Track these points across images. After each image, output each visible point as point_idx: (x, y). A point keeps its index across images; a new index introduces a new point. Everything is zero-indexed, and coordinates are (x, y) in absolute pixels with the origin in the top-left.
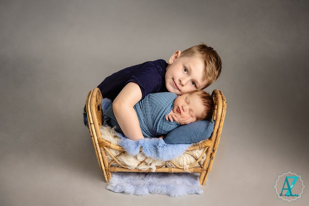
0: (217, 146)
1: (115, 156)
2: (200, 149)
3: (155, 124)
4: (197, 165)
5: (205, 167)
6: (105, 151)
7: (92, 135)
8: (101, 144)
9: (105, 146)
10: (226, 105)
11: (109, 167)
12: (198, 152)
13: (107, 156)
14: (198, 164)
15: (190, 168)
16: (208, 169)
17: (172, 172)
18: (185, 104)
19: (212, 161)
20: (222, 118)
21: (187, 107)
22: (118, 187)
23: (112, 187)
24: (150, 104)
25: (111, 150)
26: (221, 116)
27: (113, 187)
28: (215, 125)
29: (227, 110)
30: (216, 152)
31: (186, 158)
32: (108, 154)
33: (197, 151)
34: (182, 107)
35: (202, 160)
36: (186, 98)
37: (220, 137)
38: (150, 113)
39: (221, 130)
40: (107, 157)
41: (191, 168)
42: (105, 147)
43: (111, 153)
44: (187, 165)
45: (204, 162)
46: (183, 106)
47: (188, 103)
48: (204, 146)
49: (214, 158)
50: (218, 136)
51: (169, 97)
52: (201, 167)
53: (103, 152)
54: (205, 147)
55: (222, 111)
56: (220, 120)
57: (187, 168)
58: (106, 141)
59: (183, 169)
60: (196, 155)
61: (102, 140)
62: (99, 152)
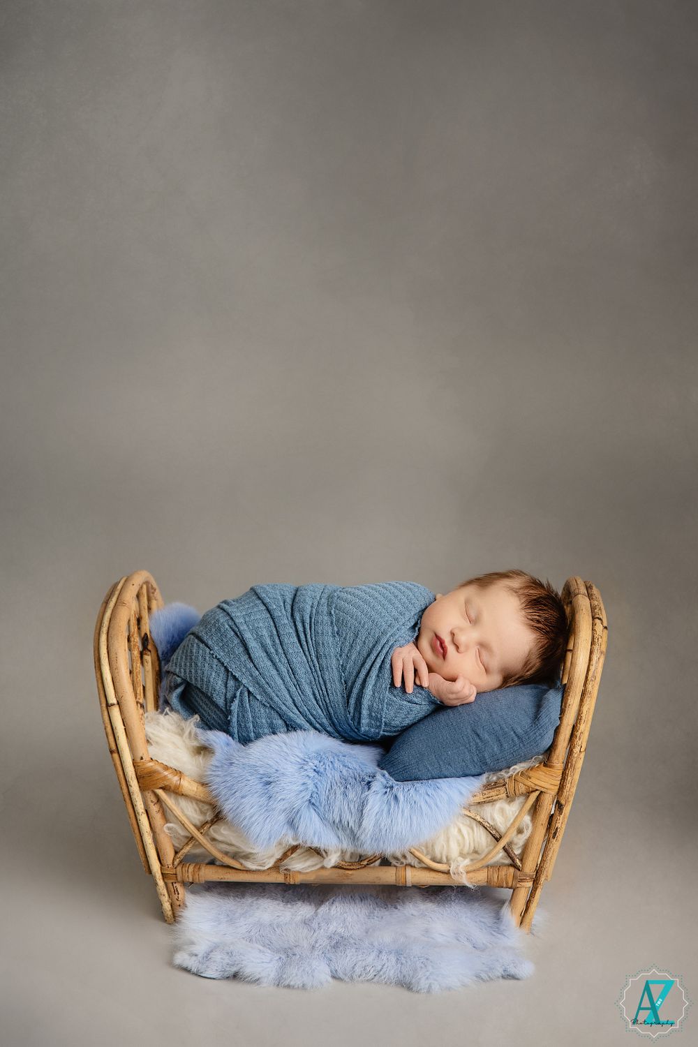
0: (571, 788)
1: (198, 824)
2: (510, 798)
3: (352, 701)
4: (499, 856)
5: (529, 867)
6: (161, 806)
7: (114, 747)
8: (146, 779)
9: (160, 786)
10: (605, 639)
11: (176, 863)
12: (502, 811)
13: (169, 825)
14: (502, 854)
15: (474, 868)
16: (539, 871)
17: (409, 884)
18: (464, 623)
19: (556, 845)
20: (589, 687)
21: (468, 637)
22: (217, 956)
23: (194, 958)
24: (336, 629)
25: (183, 803)
26: (587, 677)
27: (196, 955)
28: (562, 712)
29: (608, 655)
30: (567, 810)
31: (460, 830)
32: (171, 818)
33: (498, 805)
34: (453, 634)
35: (516, 840)
36: (467, 602)
37: (582, 755)
38: (334, 662)
39: (585, 728)
40: (169, 829)
41: (478, 870)
42: (160, 792)
43: (183, 812)
44: (460, 859)
45: (525, 848)
46: (456, 632)
47: (475, 621)
48: (522, 788)
49: (560, 835)
50: (576, 750)
51: (405, 599)
52: (514, 865)
53: (154, 809)
54: (528, 794)
55: (590, 660)
56: (583, 694)
57: (461, 869)
58: (166, 768)
59: (448, 873)
60: (493, 819)
61: (151, 764)
62: (140, 807)
